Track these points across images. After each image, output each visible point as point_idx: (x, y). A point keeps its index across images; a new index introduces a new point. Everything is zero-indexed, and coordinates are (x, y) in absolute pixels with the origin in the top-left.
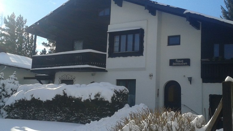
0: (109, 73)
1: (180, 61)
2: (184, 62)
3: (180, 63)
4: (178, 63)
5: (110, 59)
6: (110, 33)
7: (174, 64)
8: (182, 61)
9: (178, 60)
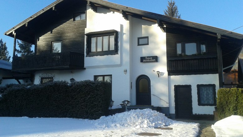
0: (87, 70)
1: (149, 58)
2: (152, 59)
3: (149, 59)
4: (148, 60)
5: (88, 57)
6: (87, 35)
7: (144, 61)
8: (151, 58)
9: (148, 57)
